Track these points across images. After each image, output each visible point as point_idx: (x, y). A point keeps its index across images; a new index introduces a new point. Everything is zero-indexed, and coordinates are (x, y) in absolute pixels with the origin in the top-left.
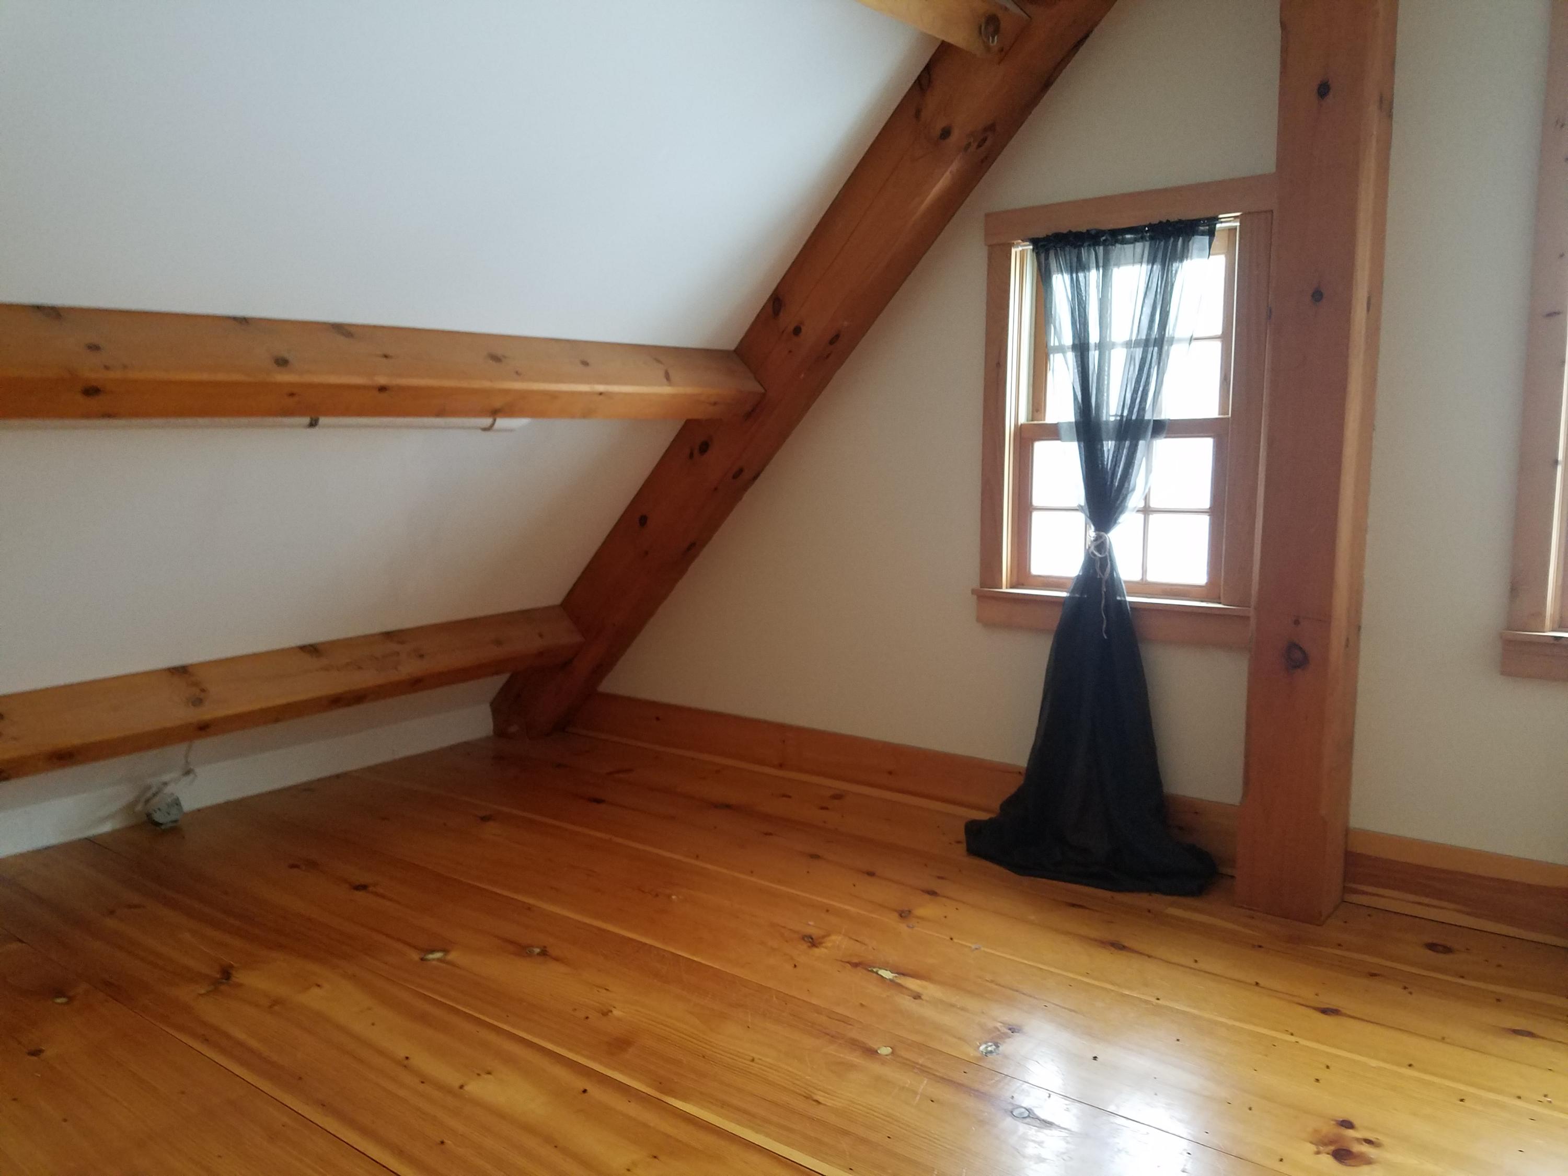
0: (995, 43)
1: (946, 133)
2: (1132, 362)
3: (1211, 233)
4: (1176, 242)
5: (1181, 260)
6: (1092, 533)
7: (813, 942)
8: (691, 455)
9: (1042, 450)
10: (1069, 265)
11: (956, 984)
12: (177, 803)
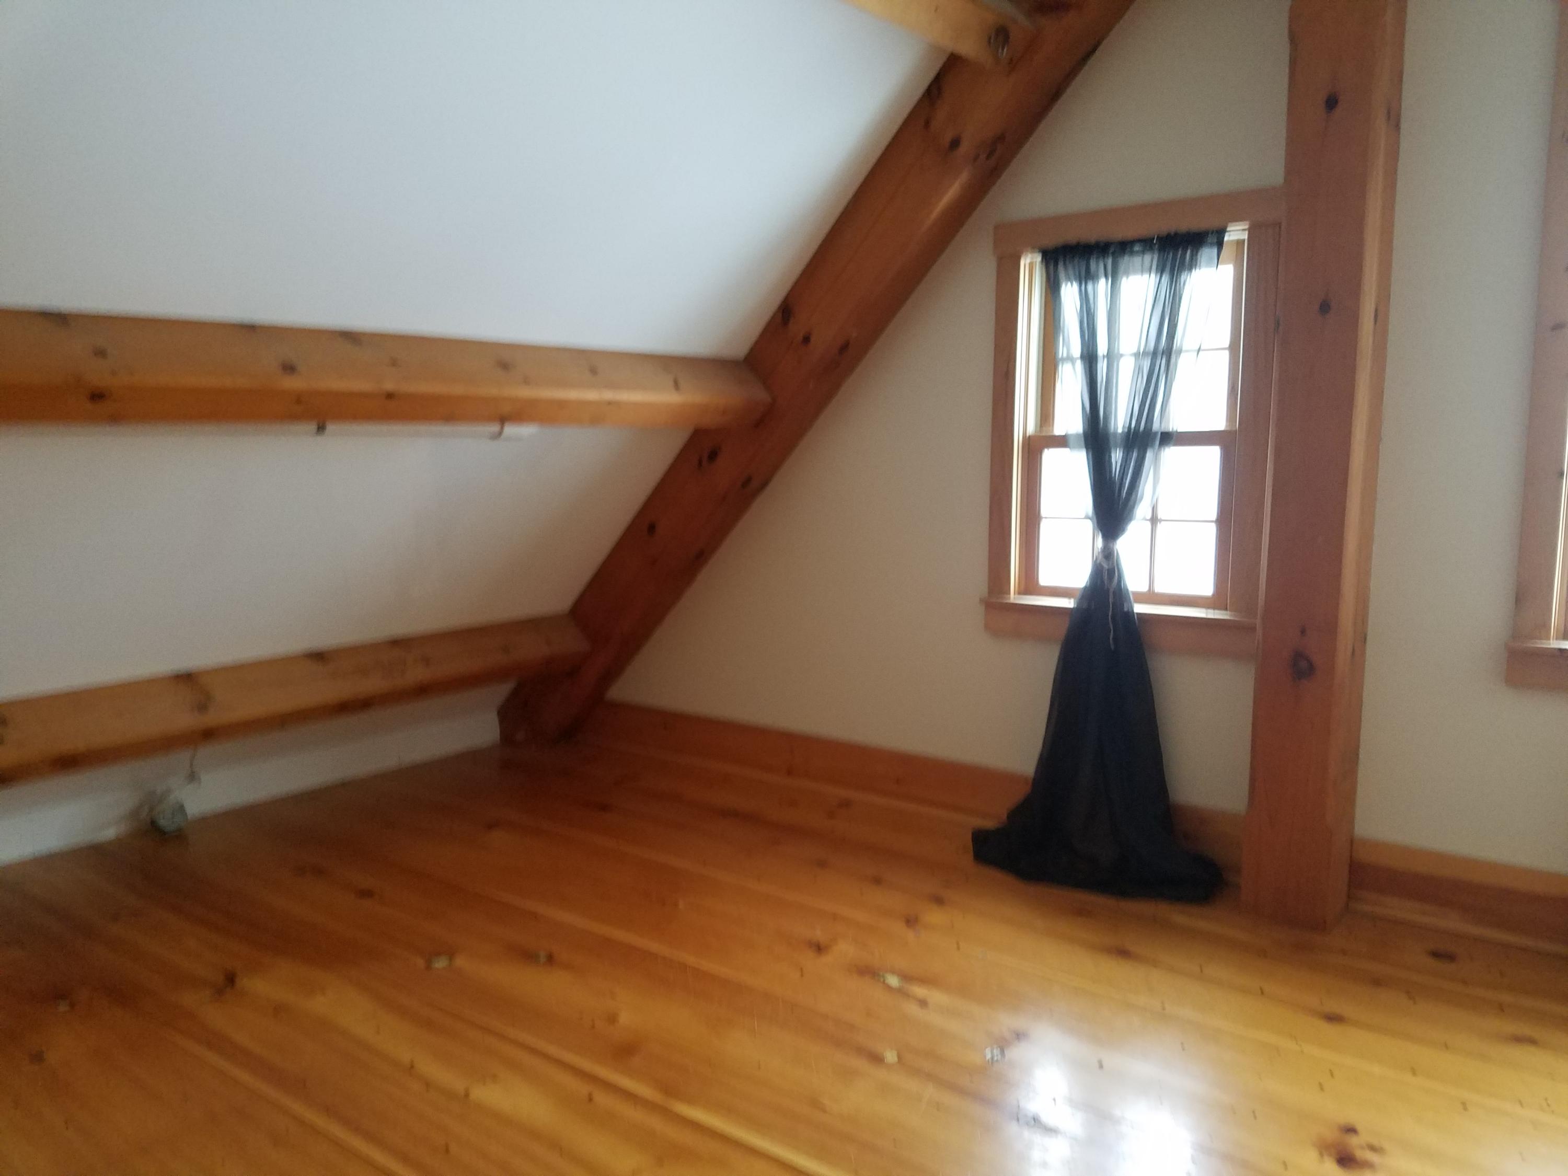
0: (1005, 53)
1: (955, 143)
2: (1140, 375)
3: (1220, 244)
4: (1184, 254)
5: (1190, 269)
6: (1100, 542)
7: (819, 949)
8: (700, 463)
9: (1050, 457)
10: (1077, 274)
11: (964, 990)
12: (181, 808)
